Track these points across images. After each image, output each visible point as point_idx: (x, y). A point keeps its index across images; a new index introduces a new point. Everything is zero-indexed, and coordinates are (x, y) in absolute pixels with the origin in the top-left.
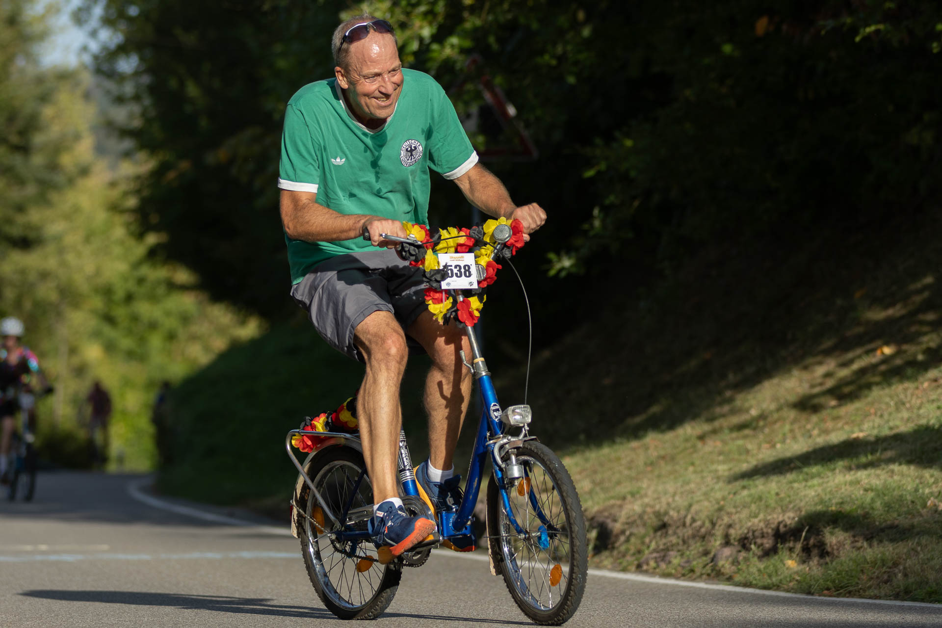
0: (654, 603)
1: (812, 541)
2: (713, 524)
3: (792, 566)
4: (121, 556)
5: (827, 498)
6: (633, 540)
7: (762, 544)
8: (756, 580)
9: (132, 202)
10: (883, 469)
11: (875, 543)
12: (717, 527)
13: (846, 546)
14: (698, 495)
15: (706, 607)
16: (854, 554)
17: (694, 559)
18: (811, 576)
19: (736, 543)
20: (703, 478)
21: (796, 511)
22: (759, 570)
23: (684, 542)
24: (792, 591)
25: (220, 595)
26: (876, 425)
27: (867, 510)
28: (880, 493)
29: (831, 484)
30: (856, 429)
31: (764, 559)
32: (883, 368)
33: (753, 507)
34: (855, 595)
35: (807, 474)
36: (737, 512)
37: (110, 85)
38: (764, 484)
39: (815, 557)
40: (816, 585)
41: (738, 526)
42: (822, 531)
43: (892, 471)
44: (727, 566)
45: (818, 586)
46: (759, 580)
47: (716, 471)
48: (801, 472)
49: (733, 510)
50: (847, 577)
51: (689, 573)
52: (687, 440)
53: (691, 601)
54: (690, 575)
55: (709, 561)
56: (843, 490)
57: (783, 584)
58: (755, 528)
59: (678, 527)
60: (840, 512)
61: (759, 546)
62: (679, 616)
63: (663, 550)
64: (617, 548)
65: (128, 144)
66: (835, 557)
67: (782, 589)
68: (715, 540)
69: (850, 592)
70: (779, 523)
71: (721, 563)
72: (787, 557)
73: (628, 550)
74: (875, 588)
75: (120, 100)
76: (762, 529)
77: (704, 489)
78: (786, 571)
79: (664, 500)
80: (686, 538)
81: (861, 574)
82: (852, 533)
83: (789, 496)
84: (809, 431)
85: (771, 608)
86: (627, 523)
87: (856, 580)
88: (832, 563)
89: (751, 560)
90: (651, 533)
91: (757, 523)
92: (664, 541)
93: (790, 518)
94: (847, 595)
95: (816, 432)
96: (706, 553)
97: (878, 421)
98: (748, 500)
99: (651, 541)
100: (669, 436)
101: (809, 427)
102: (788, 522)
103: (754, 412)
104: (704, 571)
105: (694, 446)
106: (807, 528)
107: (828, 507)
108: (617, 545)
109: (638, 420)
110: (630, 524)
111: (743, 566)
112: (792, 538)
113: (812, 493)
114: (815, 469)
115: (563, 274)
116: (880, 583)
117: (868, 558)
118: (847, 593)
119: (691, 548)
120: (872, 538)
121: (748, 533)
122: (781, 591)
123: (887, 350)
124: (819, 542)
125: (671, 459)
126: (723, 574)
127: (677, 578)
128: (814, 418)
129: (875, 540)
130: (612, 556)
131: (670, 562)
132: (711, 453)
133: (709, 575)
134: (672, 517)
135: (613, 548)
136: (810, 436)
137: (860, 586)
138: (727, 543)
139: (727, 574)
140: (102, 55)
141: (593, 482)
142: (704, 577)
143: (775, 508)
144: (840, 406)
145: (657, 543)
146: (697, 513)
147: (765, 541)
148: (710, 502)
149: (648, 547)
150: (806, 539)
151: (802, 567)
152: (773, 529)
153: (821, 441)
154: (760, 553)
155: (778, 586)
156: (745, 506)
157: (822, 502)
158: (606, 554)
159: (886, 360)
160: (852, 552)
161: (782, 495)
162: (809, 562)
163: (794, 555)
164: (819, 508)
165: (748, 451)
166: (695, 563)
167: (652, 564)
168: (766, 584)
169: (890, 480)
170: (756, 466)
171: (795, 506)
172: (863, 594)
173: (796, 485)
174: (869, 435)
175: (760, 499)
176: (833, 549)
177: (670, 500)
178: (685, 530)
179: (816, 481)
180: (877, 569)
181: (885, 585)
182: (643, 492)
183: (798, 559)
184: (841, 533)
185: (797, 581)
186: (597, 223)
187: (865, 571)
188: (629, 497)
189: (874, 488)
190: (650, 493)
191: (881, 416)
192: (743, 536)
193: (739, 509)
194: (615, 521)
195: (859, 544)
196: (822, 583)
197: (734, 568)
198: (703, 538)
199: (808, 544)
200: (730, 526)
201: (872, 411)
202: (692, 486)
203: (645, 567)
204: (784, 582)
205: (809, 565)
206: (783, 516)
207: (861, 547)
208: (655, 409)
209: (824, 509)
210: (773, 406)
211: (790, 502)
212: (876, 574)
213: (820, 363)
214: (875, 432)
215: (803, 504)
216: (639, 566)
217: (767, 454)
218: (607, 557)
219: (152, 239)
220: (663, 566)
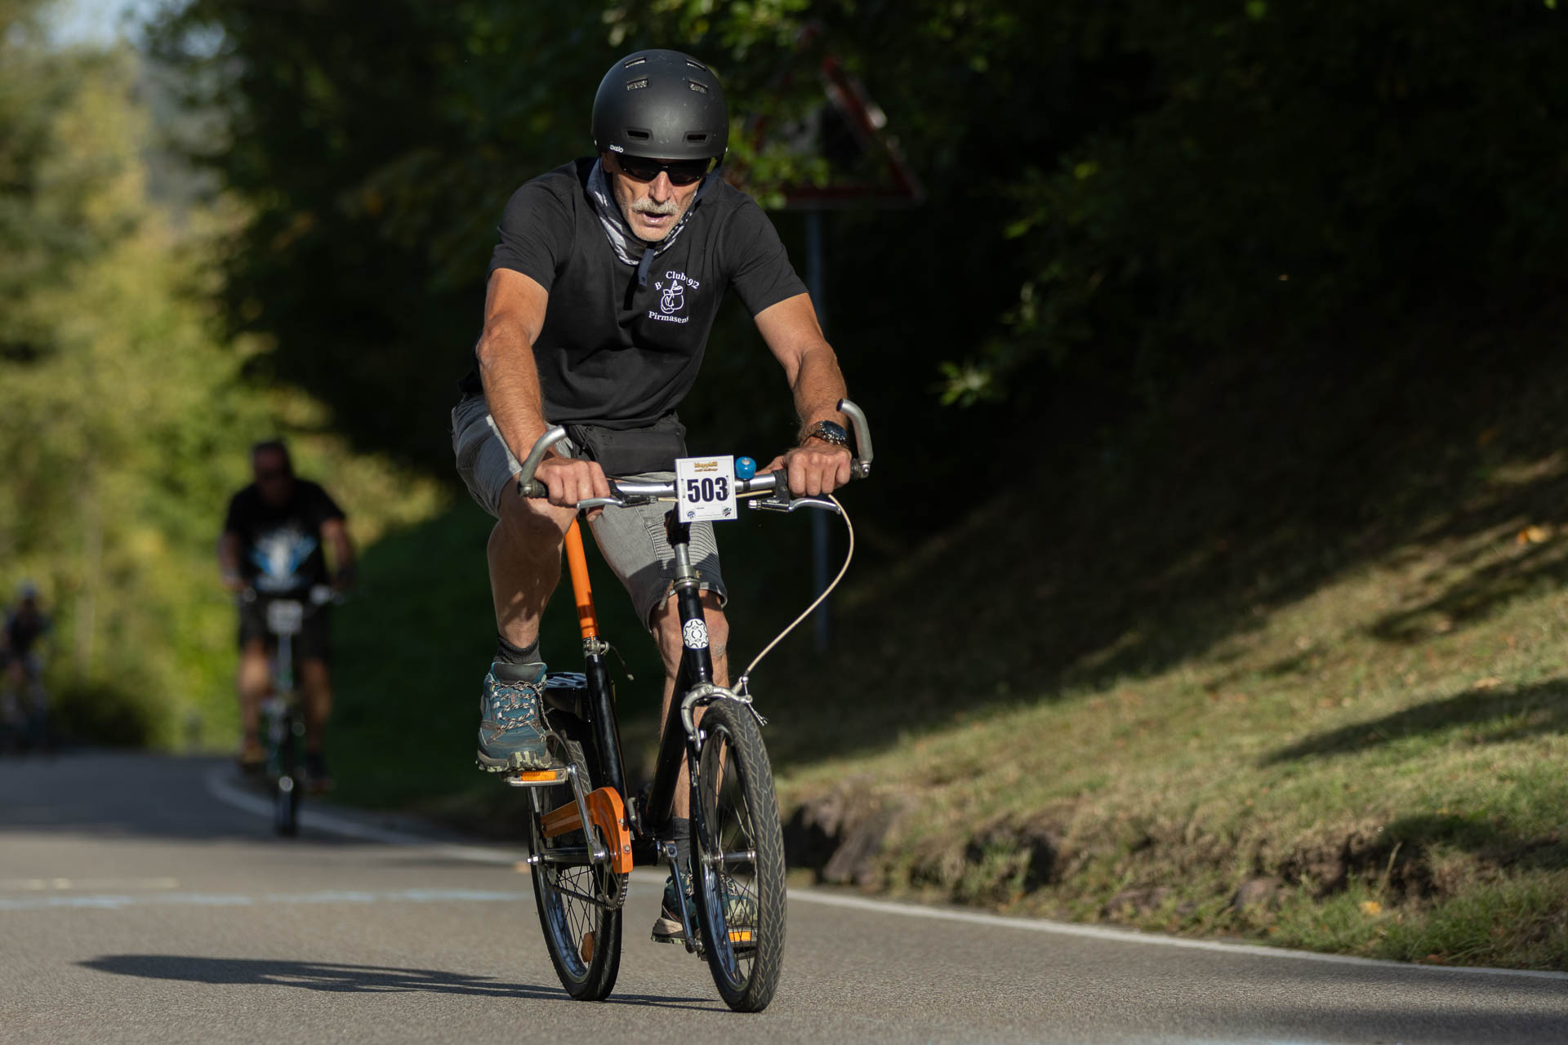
0: (1133, 978)
1: (1407, 869)
2: (1234, 839)
3: (1372, 912)
4: (199, 899)
5: (1433, 792)
6: (1094, 867)
7: (1319, 875)
8: (1309, 936)
9: (214, 282)
10: (1531, 742)
11: (1519, 871)
12: (1241, 844)
13: (1467, 877)
14: (1208, 788)
15: (1224, 983)
16: (1482, 890)
17: (1201, 900)
18: (1406, 930)
19: (1274, 872)
20: (1215, 759)
21: (1379, 816)
22: (1316, 920)
23: (1184, 870)
24: (1374, 955)
25: (374, 965)
26: (1518, 664)
27: (1503, 814)
28: (1526, 784)
29: (1440, 768)
30: (1483, 672)
31: (1325, 900)
32: (1528, 565)
33: (1304, 809)
34: (1483, 961)
35: (1398, 751)
36: (1275, 818)
37: (175, 78)
38: (1322, 769)
39: (1413, 895)
40: (1416, 945)
41: (1277, 843)
42: (1425, 850)
43: (1548, 746)
44: (1259, 912)
45: (1419, 946)
46: (1316, 937)
47: (1238, 747)
48: (1387, 748)
49: (1268, 815)
50: (1470, 931)
51: (1193, 925)
52: (1187, 692)
53: (1197, 974)
54: (1193, 928)
55: (1227, 903)
56: (1461, 779)
57: (1357, 944)
58: (1307, 846)
59: (1172, 845)
60: (1456, 818)
61: (1315, 877)
62: (1177, 999)
63: (1146, 885)
64: (1065, 882)
65: (207, 180)
66: (1448, 895)
67: (1355, 952)
68: (1238, 868)
69: (1474, 957)
70: (1350, 837)
71: (1248, 907)
72: (1364, 896)
73: (1084, 884)
74: (1518, 951)
75: (191, 103)
76: (1319, 848)
77: (1217, 778)
78: (1363, 922)
79: (1147, 798)
80: (1186, 862)
81: (1493, 926)
82: (1477, 854)
83: (1367, 790)
84: (1399, 677)
85: (1337, 986)
86: (1082, 839)
87: (1486, 936)
88: (1442, 907)
89: (1302, 901)
90: (1125, 853)
91: (1311, 837)
92: (1148, 868)
93: (1368, 828)
94: (1470, 962)
95: (1412, 678)
96: (1222, 890)
97: (1521, 658)
98: (1295, 796)
99: (1125, 870)
100: (1155, 685)
101: (1400, 668)
102: (1366, 835)
103: (1303, 644)
104: (1219, 921)
105: (1199, 704)
106: (1399, 845)
107: (1435, 808)
108: (1066, 875)
109: (1100, 658)
110: (1089, 839)
111: (1286, 912)
112: (1372, 863)
113: (1407, 784)
114: (1412, 743)
115: (968, 401)
116: (1526, 941)
117: (1506, 896)
118: (1469, 958)
119: (1195, 882)
120: (1513, 862)
121: (1295, 854)
122: (1354, 955)
123: (1537, 535)
124: (1419, 869)
125: (1159, 726)
126: (1252, 926)
127: (1172, 934)
128: (1410, 654)
129: (1517, 865)
130: (1056, 896)
131: (1158, 906)
132: (1229, 715)
133: (1226, 928)
134: (1160, 828)
135: (1059, 882)
136: (1402, 686)
137: (1492, 947)
138: (1259, 872)
139: (1258, 927)
140: (160, 25)
141: (1023, 766)
142: (1219, 931)
143: (1341, 812)
144: (1452, 631)
145: (1136, 872)
146: (1205, 819)
147: (1325, 868)
148: (1228, 800)
149: (1121, 879)
150: (1398, 864)
151: (1389, 913)
152: (1339, 848)
153: (1421, 693)
154: (1315, 889)
155: (1349, 947)
156: (1290, 807)
157: (1424, 799)
158: (1046, 891)
159: (1536, 550)
160: (1478, 887)
161: (1355, 788)
162: (1402, 904)
163: (1377, 893)
164: (1420, 810)
165: (1293, 712)
166: (1202, 907)
167: (1128, 909)
168: (1327, 942)
169: (1543, 761)
170: (1308, 739)
171: (1376, 808)
172: (1499, 960)
173: (1378, 770)
174: (1506, 683)
175: (1316, 794)
176: (1444, 882)
177: (1159, 797)
178: (1184, 850)
179: (1413, 764)
180: (1522, 917)
181: (1535, 945)
182: (1110, 784)
183: (1383, 899)
184: (1459, 854)
185: (1382, 937)
186: (1028, 313)
187: (1501, 920)
188: (1086, 793)
189: (1515, 775)
190: (1123, 784)
191: (1527, 650)
192: (1287, 859)
193: (1279, 813)
194: (1062, 833)
195: (1490, 874)
196: (1426, 941)
197: (1270, 916)
198: (1217, 863)
199: (1400, 873)
200: (1263, 842)
201: (1511, 640)
202: (1197, 773)
203: (1114, 915)
204: (1359, 939)
205: (1402, 911)
206: (1357, 824)
207: (1494, 879)
208: (1129, 639)
209: (1429, 812)
210: (1337, 633)
211: (1368, 801)
212: (1520, 925)
213: (1417, 559)
214: (1517, 677)
215: (1391, 803)
216: (1104, 914)
217: (1326, 718)
218: (1048, 898)
219: (247, 347)
220: (1147, 912)
